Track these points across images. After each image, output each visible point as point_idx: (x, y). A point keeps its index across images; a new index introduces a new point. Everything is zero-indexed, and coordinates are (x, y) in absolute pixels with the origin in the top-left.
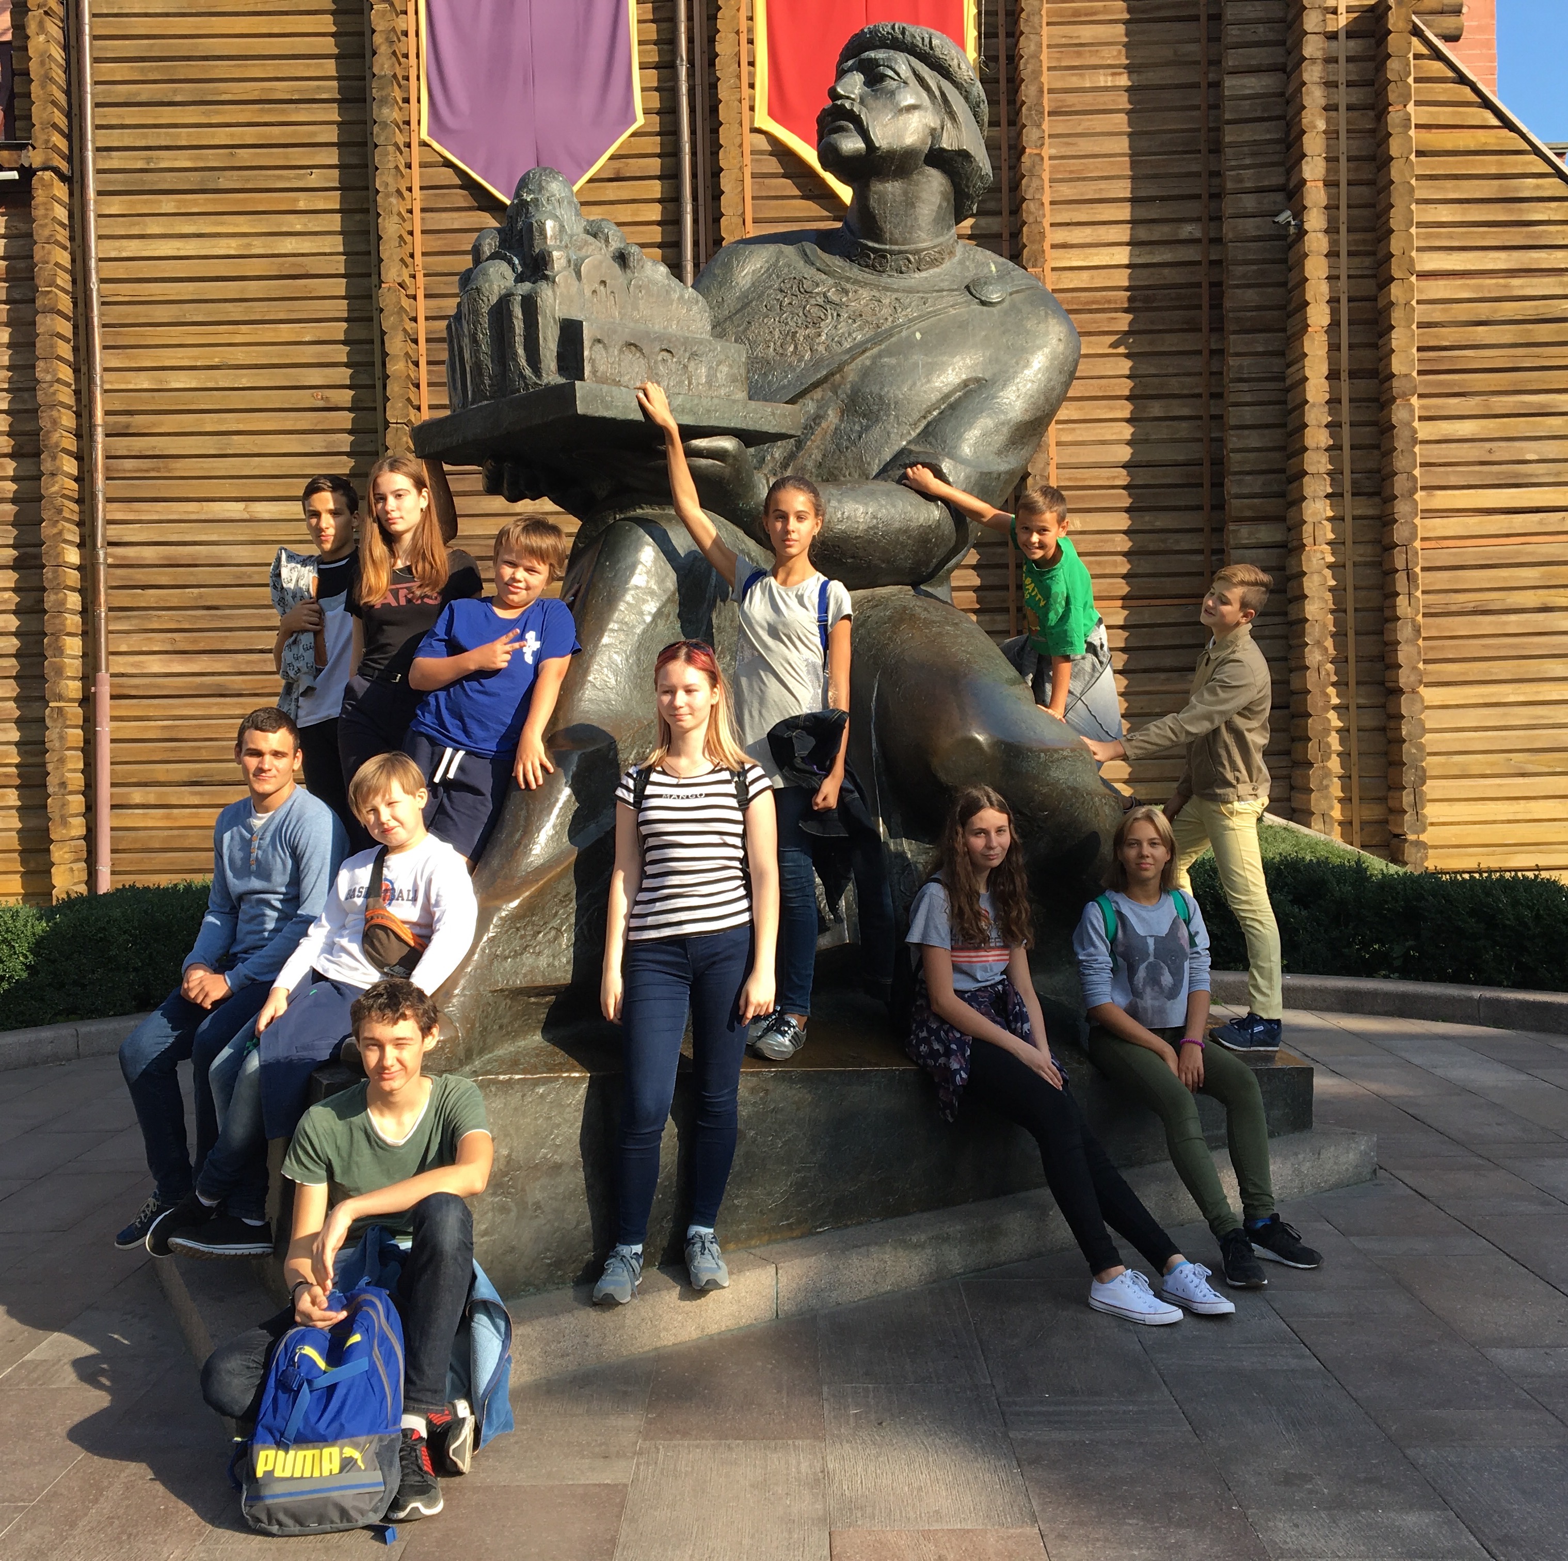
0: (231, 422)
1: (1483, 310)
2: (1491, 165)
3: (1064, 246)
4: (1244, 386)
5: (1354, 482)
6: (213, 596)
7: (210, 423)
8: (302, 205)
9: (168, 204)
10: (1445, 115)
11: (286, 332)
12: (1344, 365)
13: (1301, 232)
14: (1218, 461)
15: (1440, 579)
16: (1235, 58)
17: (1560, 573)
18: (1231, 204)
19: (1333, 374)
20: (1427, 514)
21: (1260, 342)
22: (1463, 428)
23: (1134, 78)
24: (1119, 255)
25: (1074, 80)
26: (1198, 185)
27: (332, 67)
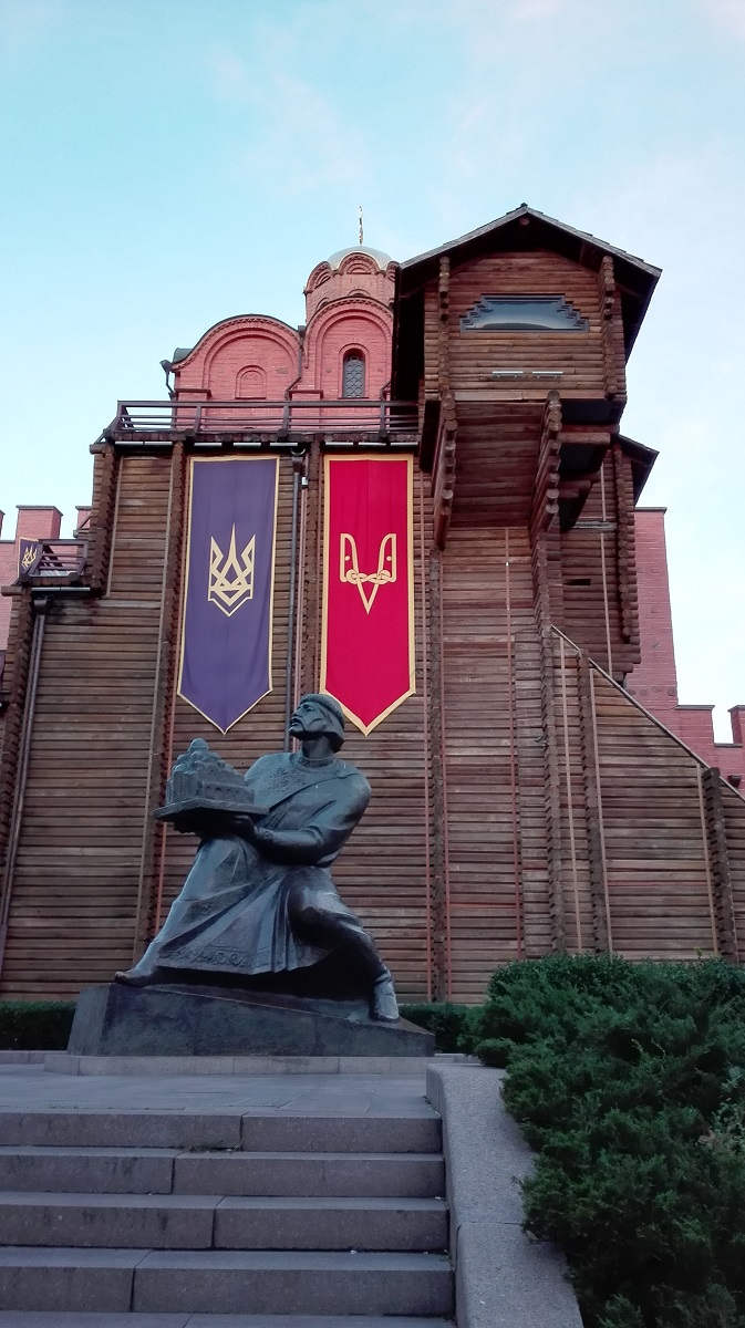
1: (630, 782)
2: (628, 721)
3: (451, 746)
4: (527, 809)
5: (577, 854)
7: (69, 812)
8: (123, 720)
9: (64, 718)
10: (608, 700)
11: (109, 773)
12: (570, 803)
13: (547, 746)
14: (519, 843)
15: (618, 900)
16: (519, 674)
17: (672, 899)
18: (519, 733)
19: (563, 806)
20: (610, 870)
21: (534, 791)
22: (625, 832)
23: (480, 680)
24: (475, 752)
25: (456, 680)
26: (509, 724)
27: (143, 665)
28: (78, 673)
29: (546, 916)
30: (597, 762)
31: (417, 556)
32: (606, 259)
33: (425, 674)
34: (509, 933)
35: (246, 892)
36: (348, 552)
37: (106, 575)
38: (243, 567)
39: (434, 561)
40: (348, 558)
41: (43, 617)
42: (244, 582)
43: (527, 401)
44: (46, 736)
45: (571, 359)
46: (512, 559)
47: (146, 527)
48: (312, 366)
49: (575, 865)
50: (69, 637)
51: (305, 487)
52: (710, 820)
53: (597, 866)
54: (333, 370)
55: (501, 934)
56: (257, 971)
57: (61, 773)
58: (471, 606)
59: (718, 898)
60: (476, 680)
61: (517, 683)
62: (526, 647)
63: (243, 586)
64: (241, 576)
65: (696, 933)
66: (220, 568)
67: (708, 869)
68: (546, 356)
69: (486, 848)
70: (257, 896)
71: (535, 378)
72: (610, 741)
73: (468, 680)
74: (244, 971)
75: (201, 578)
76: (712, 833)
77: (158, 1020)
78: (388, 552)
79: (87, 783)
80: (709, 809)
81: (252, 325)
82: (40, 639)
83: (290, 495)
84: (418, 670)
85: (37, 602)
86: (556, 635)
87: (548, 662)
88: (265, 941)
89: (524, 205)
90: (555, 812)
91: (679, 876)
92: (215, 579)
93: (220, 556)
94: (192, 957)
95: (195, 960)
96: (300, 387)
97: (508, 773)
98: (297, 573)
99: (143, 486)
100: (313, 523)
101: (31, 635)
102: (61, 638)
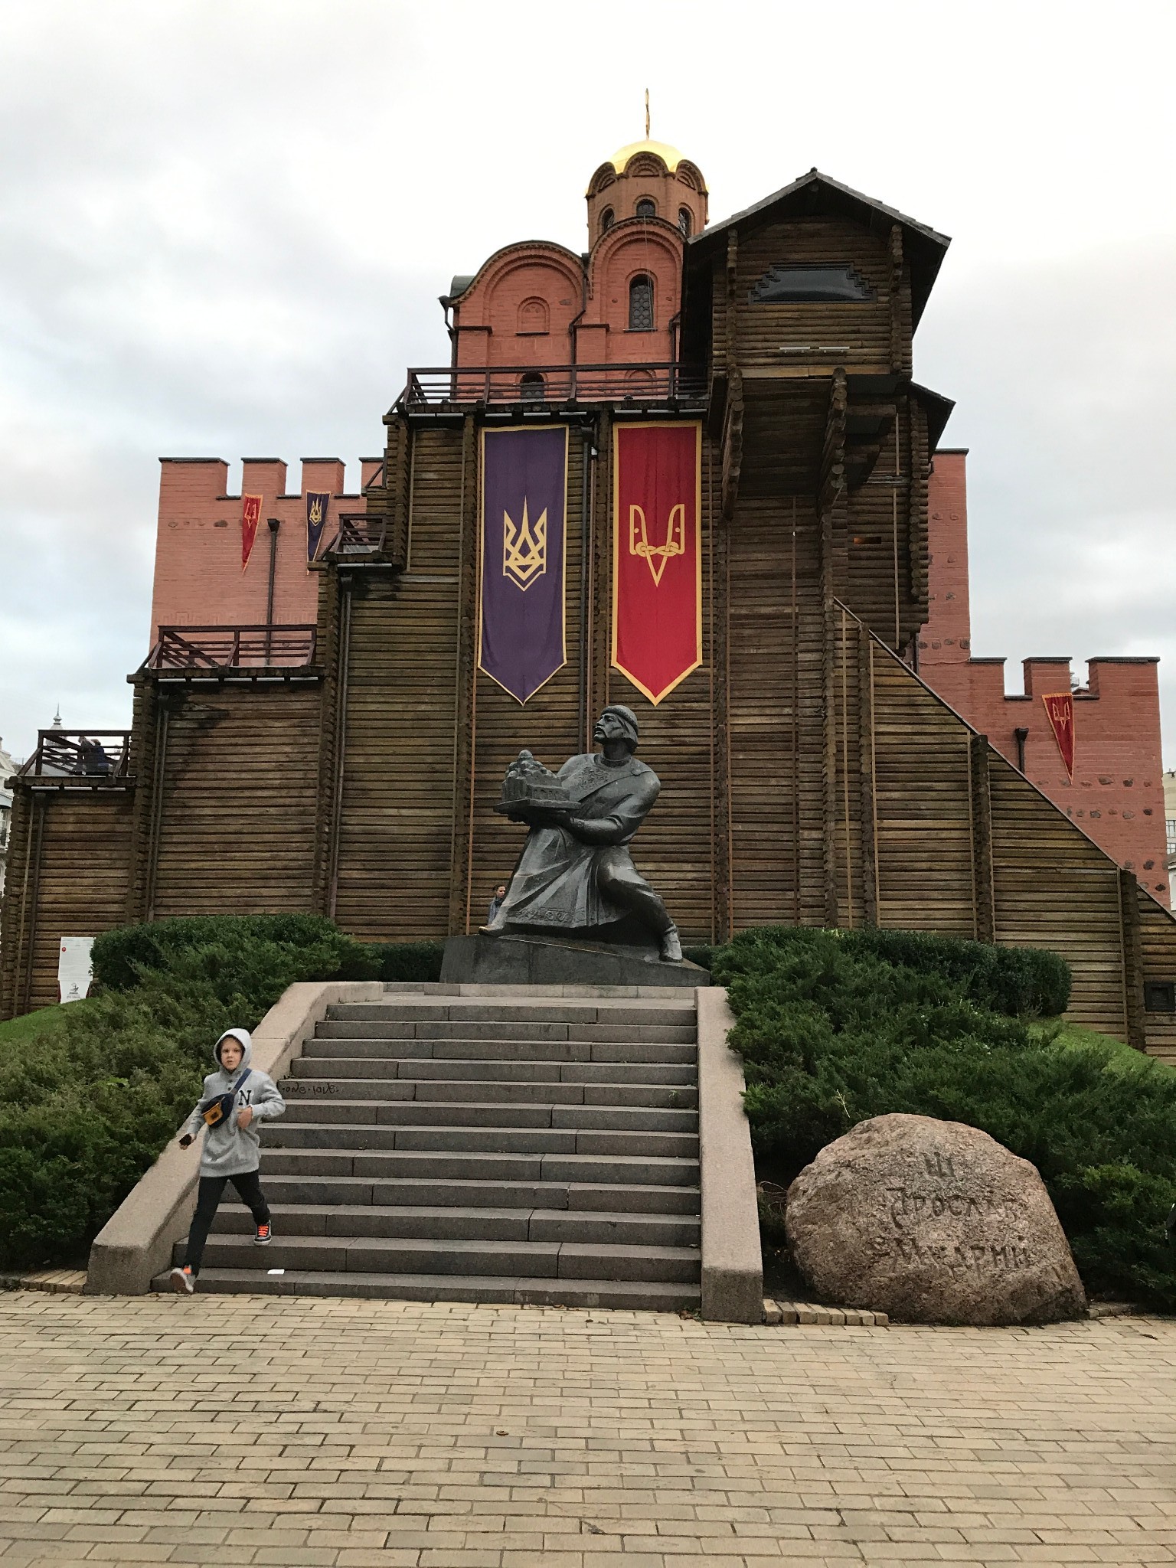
0: (395, 777)
1: (903, 748)
2: (905, 691)
3: (736, 715)
4: (806, 775)
5: (850, 815)
6: (383, 847)
7: (386, 777)
8: (429, 692)
9: (375, 690)
10: (886, 671)
11: (420, 741)
12: (846, 768)
13: (826, 717)
14: (797, 804)
15: (887, 856)
16: (802, 646)
17: (936, 856)
18: (800, 702)
19: (839, 771)
20: (880, 829)
21: (812, 757)
22: (895, 795)
23: (765, 651)
24: (758, 720)
25: (741, 651)
26: (791, 693)
27: (444, 639)
28: (385, 647)
29: (820, 870)
30: (873, 730)
31: (704, 527)
32: (895, 229)
33: (711, 646)
34: (786, 885)
35: (565, 868)
36: (637, 524)
37: (406, 551)
38: (536, 541)
39: (721, 532)
40: (637, 530)
41: (349, 594)
42: (537, 556)
43: (813, 377)
44: (358, 707)
45: (858, 332)
46: (799, 529)
47: (442, 501)
48: (597, 296)
49: (848, 825)
50: (373, 613)
51: (594, 457)
52: (976, 784)
53: (867, 826)
54: (619, 300)
55: (779, 885)
56: (574, 925)
57: (374, 741)
58: (756, 577)
59: (978, 855)
60: (760, 651)
61: (800, 655)
62: (809, 619)
63: (535, 560)
64: (534, 550)
65: (956, 885)
66: (513, 543)
67: (971, 828)
68: (833, 329)
69: (767, 809)
70: (574, 870)
71: (822, 354)
72: (886, 710)
73: (752, 651)
74: (567, 925)
75: (495, 554)
76: (976, 796)
77: (509, 960)
78: (677, 524)
79: (398, 750)
80: (975, 772)
81: (533, 252)
82: (348, 615)
83: (579, 466)
84: (704, 641)
85: (343, 579)
86: (837, 608)
87: (830, 636)
88: (581, 902)
89: (814, 170)
90: (831, 778)
91: (944, 834)
92: (509, 554)
93: (513, 530)
94: (530, 916)
95: (532, 918)
96: (585, 321)
97: (787, 740)
98: (588, 546)
99: (438, 458)
100: (602, 495)
101: (339, 611)
102: (367, 613)
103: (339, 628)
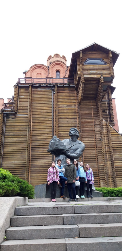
2: (116, 135)
4: (99, 152)
5: (109, 160)
8: (22, 137)
10: (112, 132)
11: (19, 147)
13: (102, 140)
14: (97, 158)
18: (96, 138)
21: (100, 149)
23: (88, 128)
24: (88, 142)
25: (84, 128)
26: (94, 136)
28: (13, 128)
29: (103, 172)
30: (111, 143)
31: (75, 106)
32: (110, 52)
37: (17, 110)
39: (79, 107)
41: (5, 118)
43: (97, 77)
44: (7, 140)
46: (93, 106)
47: (24, 101)
48: (50, 73)
50: (11, 121)
51: (54, 93)
53: (113, 162)
54: (54, 74)
58: (86, 115)
61: (95, 129)
62: (97, 122)
68: (100, 69)
71: (98, 73)
72: (114, 139)
79: (15, 149)
81: (39, 66)
82: (5, 122)
83: (51, 95)
85: (4, 115)
86: (102, 120)
87: (101, 125)
89: (95, 42)
90: (104, 152)
96: (48, 77)
97: (94, 145)
98: (53, 109)
99: (24, 93)
100: (56, 100)
101: (3, 121)
102: (9, 122)
103: (3, 124)
